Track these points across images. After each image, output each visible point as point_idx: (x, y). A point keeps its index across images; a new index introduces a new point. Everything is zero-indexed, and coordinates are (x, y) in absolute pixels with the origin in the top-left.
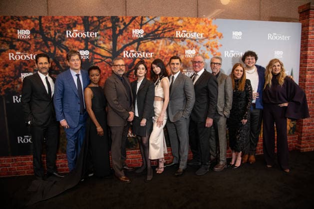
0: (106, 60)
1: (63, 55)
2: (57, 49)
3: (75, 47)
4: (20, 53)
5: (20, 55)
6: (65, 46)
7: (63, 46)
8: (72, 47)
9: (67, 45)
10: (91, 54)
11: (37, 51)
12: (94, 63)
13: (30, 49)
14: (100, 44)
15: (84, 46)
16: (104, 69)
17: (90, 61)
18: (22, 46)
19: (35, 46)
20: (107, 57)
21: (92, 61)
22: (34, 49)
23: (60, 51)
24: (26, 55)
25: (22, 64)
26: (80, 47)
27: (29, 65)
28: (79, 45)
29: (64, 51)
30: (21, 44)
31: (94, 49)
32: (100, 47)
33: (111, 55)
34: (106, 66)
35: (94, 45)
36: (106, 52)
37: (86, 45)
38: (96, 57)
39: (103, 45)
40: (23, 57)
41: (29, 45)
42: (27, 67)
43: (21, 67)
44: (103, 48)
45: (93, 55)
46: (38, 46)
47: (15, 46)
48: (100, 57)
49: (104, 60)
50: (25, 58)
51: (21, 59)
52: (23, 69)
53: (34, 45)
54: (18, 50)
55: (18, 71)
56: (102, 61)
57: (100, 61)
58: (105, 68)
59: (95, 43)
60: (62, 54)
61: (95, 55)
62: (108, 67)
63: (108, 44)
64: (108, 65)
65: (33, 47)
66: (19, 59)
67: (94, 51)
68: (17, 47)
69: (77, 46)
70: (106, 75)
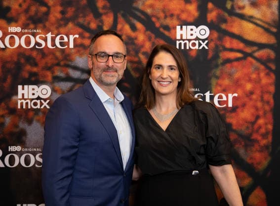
0: (256, 54)
1: (136, 38)
2: (121, 19)
3: (172, 15)
4: (18, 30)
5: (20, 35)
6: (143, 13)
7: (139, 14)
8: (162, 15)
9: (149, 11)
10: (216, 35)
11: (66, 25)
12: (220, 61)
13: (47, 20)
14: (243, 8)
15: (196, 14)
16: (250, 80)
17: (210, 55)
18: (27, 11)
19: (63, 13)
20: (261, 46)
21: (216, 56)
22: (58, 20)
23: (127, 27)
24: (34, 35)
25: (22, 61)
26: (184, 16)
27: (42, 63)
28: (183, 11)
29: (139, 25)
30: (24, 6)
31: (225, 21)
32: (242, 17)
33: (272, 40)
34: (257, 69)
35: (225, 9)
36: (259, 29)
37: (203, 10)
38: (228, 45)
39: (249, 11)
40: (28, 42)
41: (44, 9)
42: (35, 69)
43: (19, 67)
44: (250, 19)
45: (220, 39)
46: (70, 12)
47: (8, 9)
48: (241, 46)
49: (251, 55)
50: (32, 45)
51: (20, 46)
52: (26, 75)
53: (59, 8)
54: (16, 21)
55: (9, 80)
56: (246, 55)
57: (239, 55)
58: (254, 76)
59: (229, 6)
60: (133, 34)
61: (227, 38)
62: (262, 75)
63: (264, 8)
64: (262, 67)
65: (56, 14)
66: (17, 45)
67: (224, 26)
68: (13, 13)
69: (177, 12)
70: (254, 97)
